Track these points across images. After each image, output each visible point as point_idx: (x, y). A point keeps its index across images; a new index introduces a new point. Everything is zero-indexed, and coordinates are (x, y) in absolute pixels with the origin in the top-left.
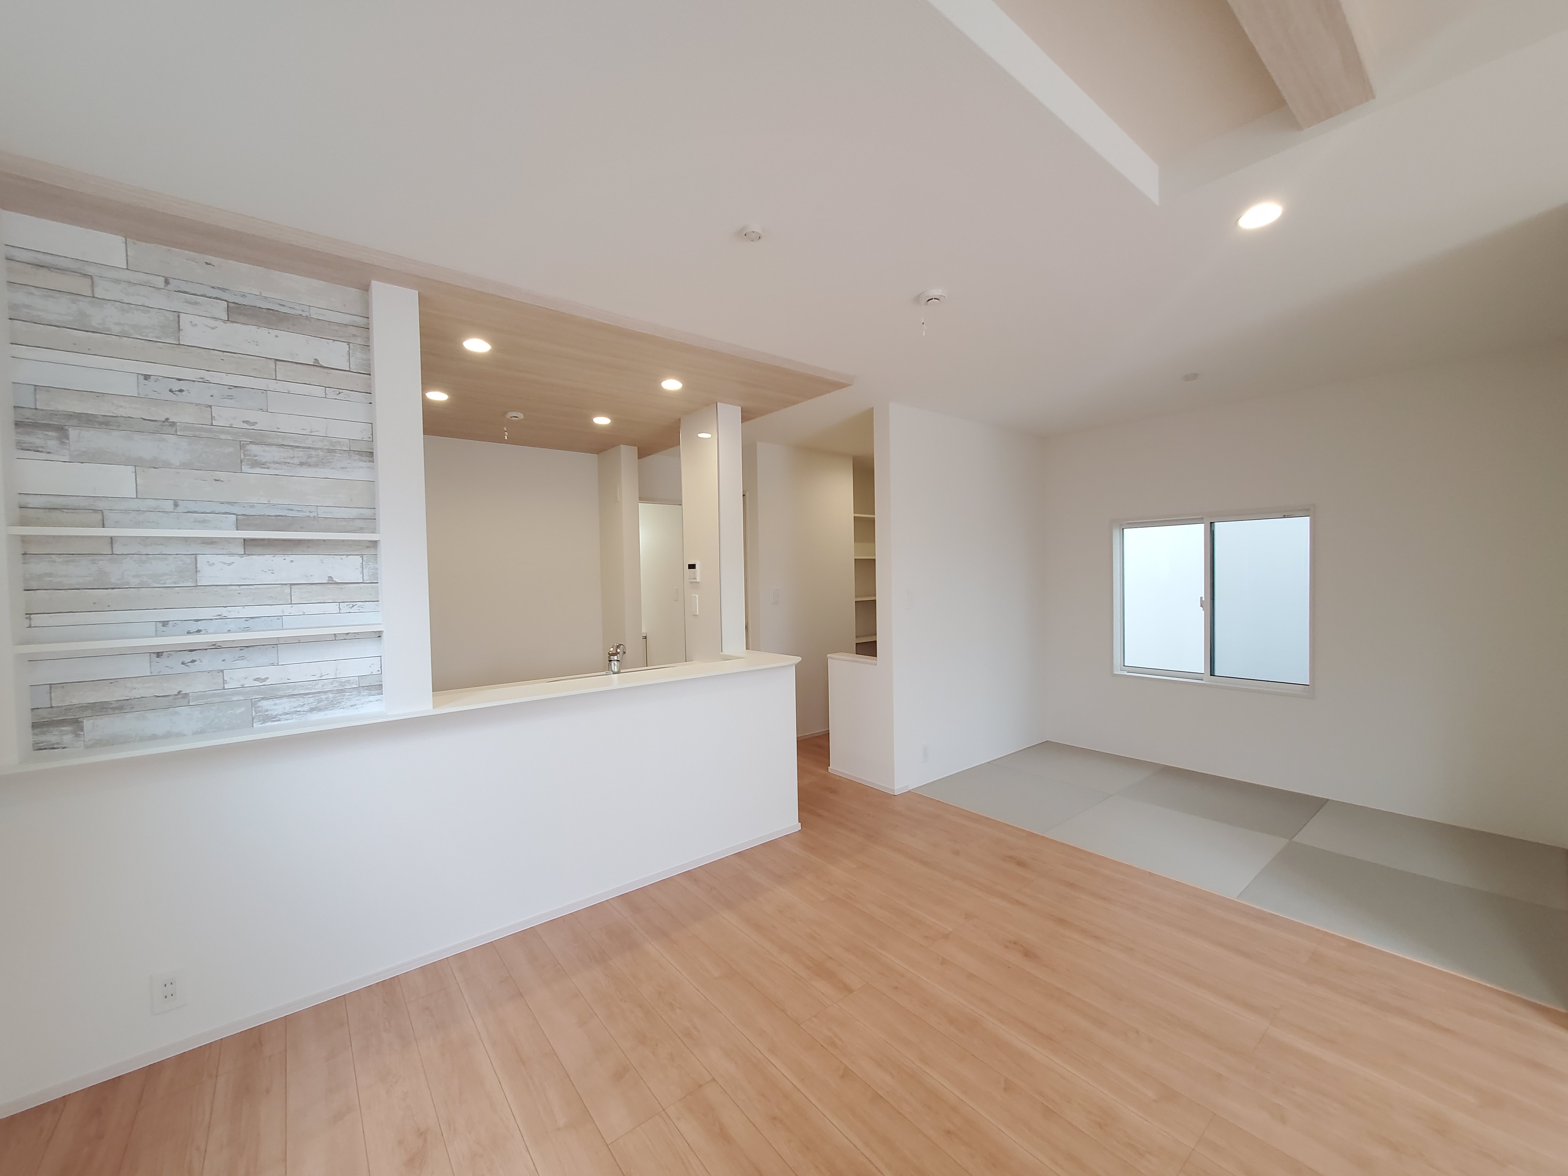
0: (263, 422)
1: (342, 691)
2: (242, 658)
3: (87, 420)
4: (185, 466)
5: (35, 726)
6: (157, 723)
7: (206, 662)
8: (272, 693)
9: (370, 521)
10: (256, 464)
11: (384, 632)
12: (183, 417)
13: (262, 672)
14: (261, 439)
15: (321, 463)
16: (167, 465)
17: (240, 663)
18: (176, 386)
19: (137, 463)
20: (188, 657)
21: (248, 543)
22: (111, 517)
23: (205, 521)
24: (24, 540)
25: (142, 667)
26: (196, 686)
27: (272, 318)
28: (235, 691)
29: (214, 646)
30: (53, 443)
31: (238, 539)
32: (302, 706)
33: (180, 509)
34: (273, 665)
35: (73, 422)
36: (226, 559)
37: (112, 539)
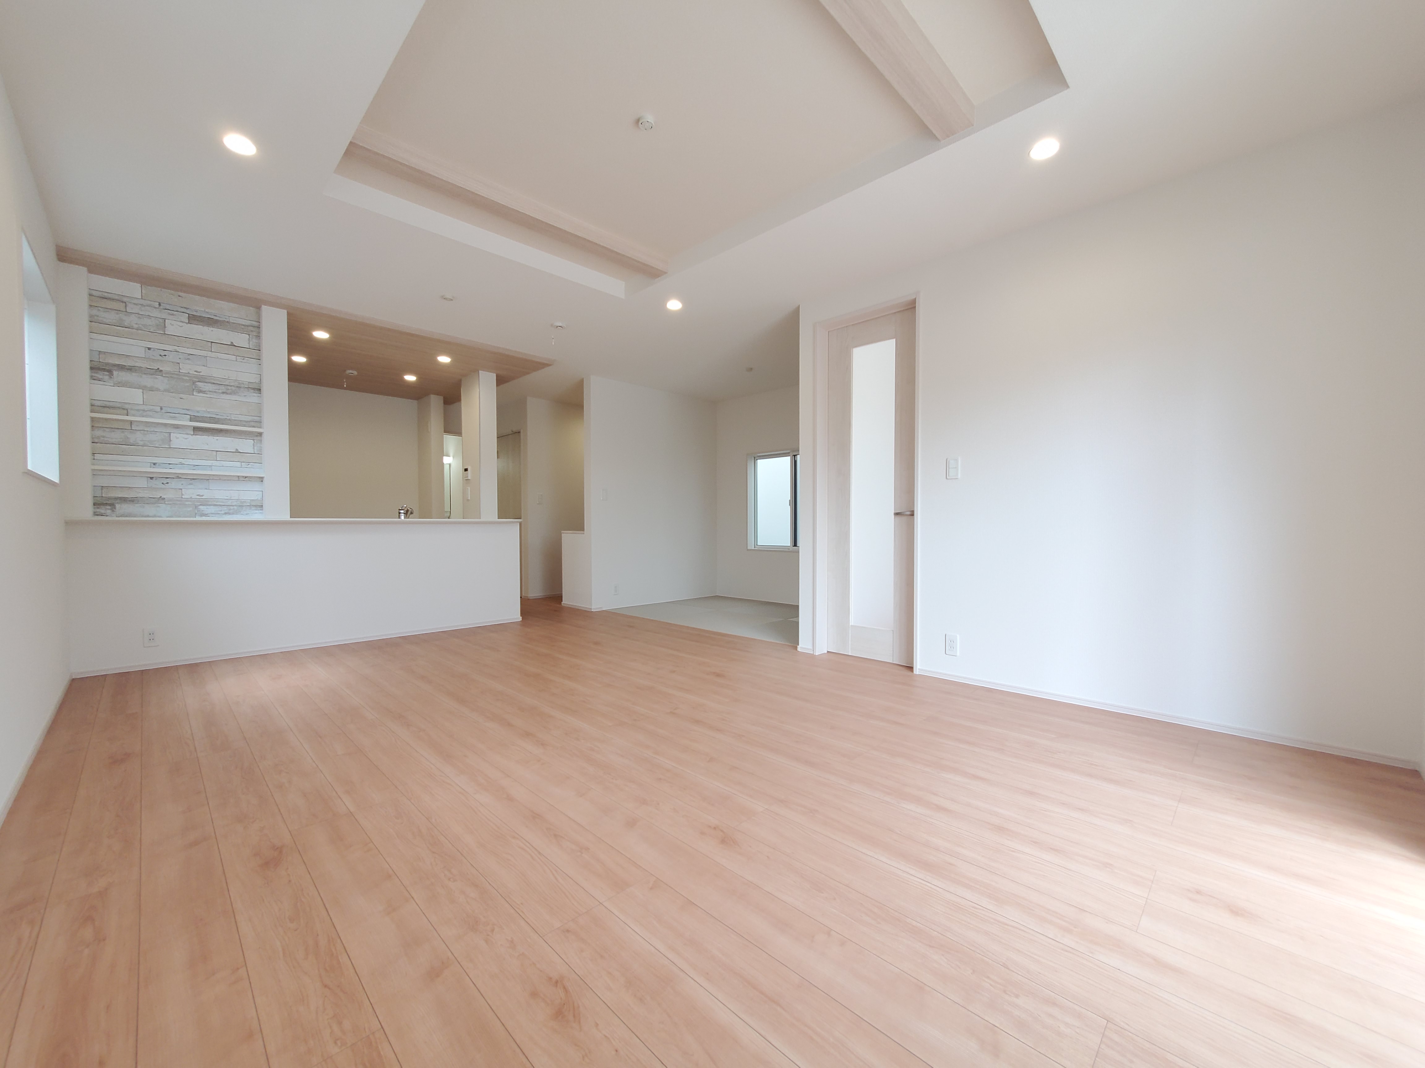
0: (204, 371)
1: (249, 506)
2: (191, 484)
3: (122, 368)
4: (166, 390)
5: (94, 504)
6: (146, 509)
7: (174, 484)
8: (205, 503)
9: (259, 423)
10: (201, 391)
12: (165, 368)
13: (201, 492)
14: (203, 379)
15: (233, 393)
16: (158, 390)
17: (190, 486)
18: (163, 353)
19: (144, 388)
20: (165, 480)
21: (196, 429)
22: (132, 412)
23: (175, 417)
25: (143, 483)
26: (168, 495)
27: (211, 322)
28: (187, 500)
29: (178, 477)
30: (107, 377)
31: (191, 426)
32: (221, 511)
33: (163, 411)
34: (206, 489)
35: (115, 368)
36: (186, 436)
37: (131, 422)
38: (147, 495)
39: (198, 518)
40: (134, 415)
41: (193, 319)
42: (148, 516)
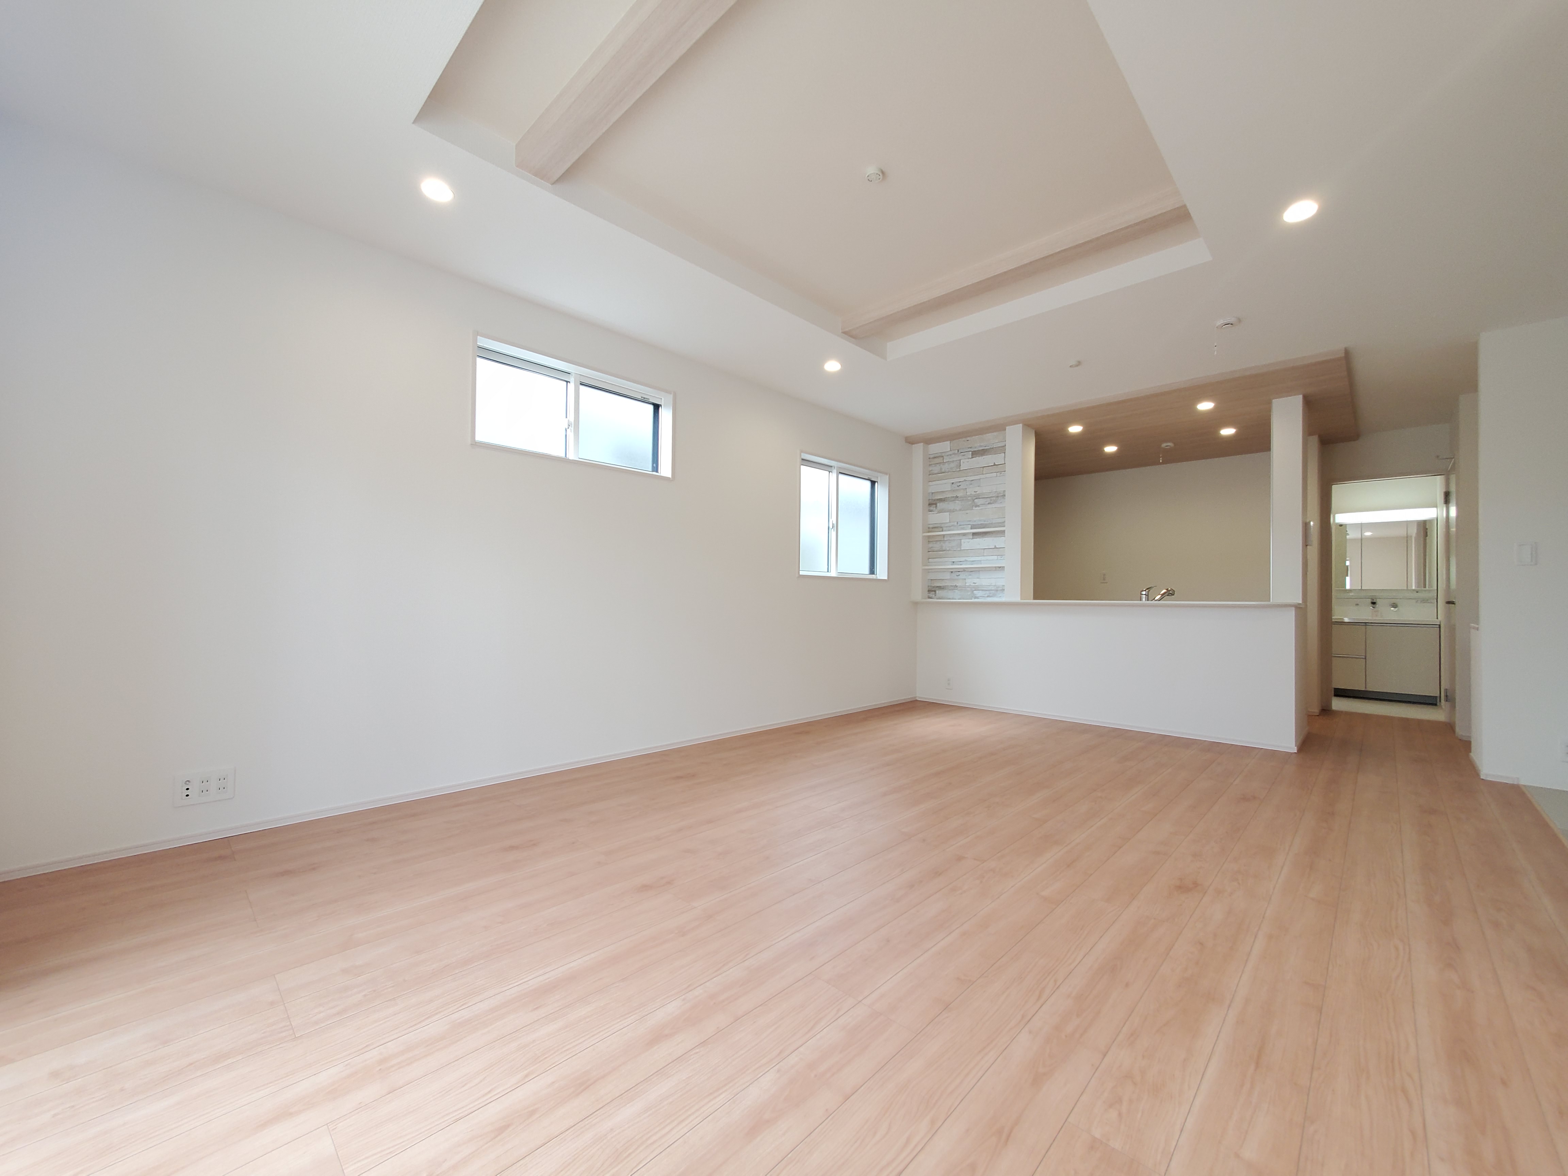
0: (979, 490)
1: (997, 590)
2: (970, 575)
3: (941, 500)
4: (960, 510)
5: (928, 591)
6: (950, 594)
7: (963, 575)
8: (977, 588)
9: (1002, 524)
10: (977, 506)
11: (1005, 567)
12: (960, 494)
13: (976, 580)
14: (978, 497)
15: (995, 502)
16: (956, 510)
17: (970, 577)
18: (959, 484)
19: (950, 511)
20: (958, 573)
21: (974, 534)
22: (944, 529)
23: (964, 528)
24: (929, 537)
25: (947, 576)
26: (959, 584)
27: (983, 452)
28: (969, 587)
29: (964, 570)
30: (935, 508)
31: (970, 533)
32: (985, 594)
33: (959, 524)
34: (978, 578)
35: (938, 501)
36: (968, 540)
37: (944, 536)
38: (949, 584)
39: (973, 600)
40: (946, 531)
41: (975, 454)
42: (950, 599)
